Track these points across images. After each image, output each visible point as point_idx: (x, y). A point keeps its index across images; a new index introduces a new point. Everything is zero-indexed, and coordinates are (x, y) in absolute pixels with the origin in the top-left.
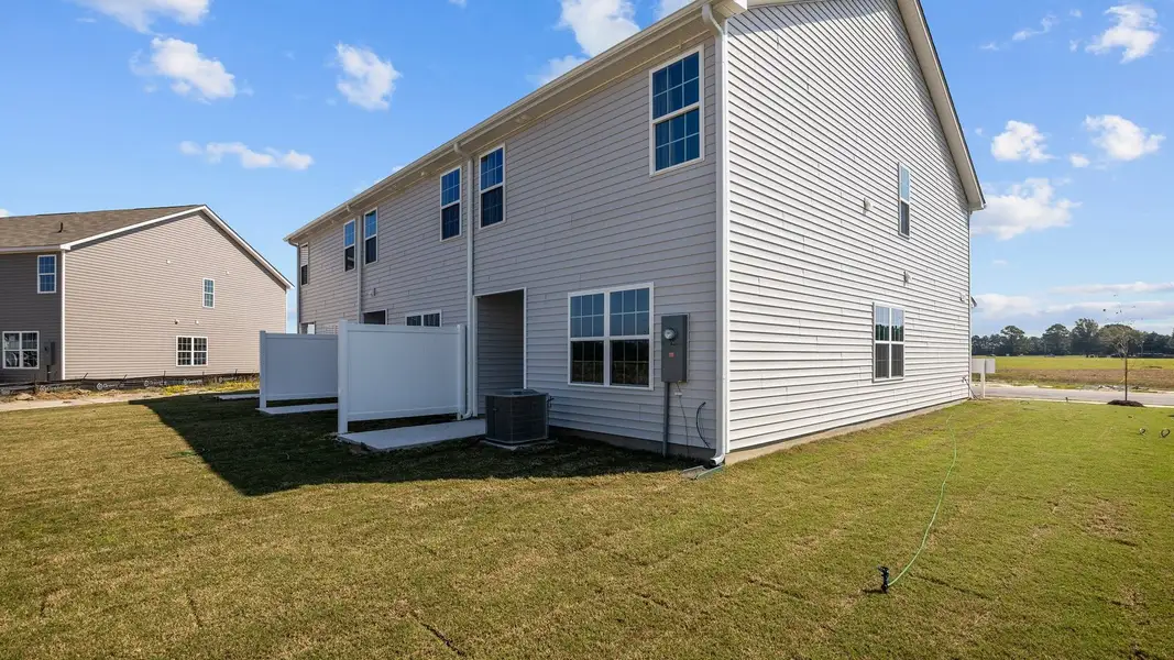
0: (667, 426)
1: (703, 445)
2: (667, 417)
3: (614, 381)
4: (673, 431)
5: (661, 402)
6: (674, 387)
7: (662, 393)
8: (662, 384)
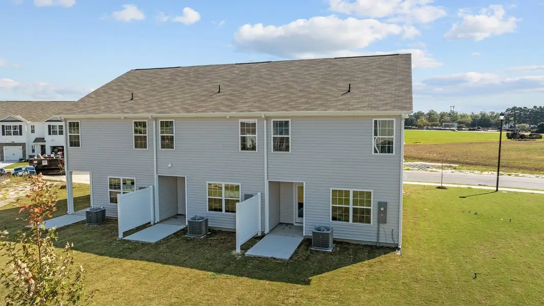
0: (378, 237)
1: (393, 243)
2: (378, 234)
3: (354, 221)
4: (380, 238)
5: (376, 229)
6: (381, 225)
7: (376, 226)
8: (377, 223)
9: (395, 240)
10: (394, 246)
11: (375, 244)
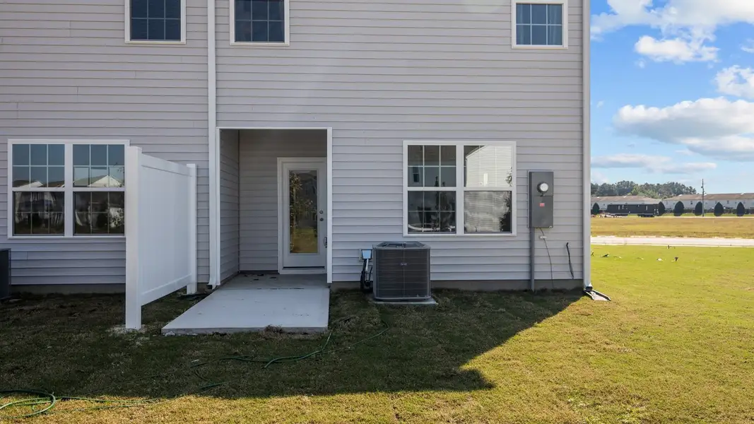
0: (531, 266)
1: (570, 277)
2: (532, 257)
4: (537, 269)
5: (526, 246)
7: (526, 237)
8: (527, 230)
9: (576, 269)
10: (570, 287)
11: (525, 287)
